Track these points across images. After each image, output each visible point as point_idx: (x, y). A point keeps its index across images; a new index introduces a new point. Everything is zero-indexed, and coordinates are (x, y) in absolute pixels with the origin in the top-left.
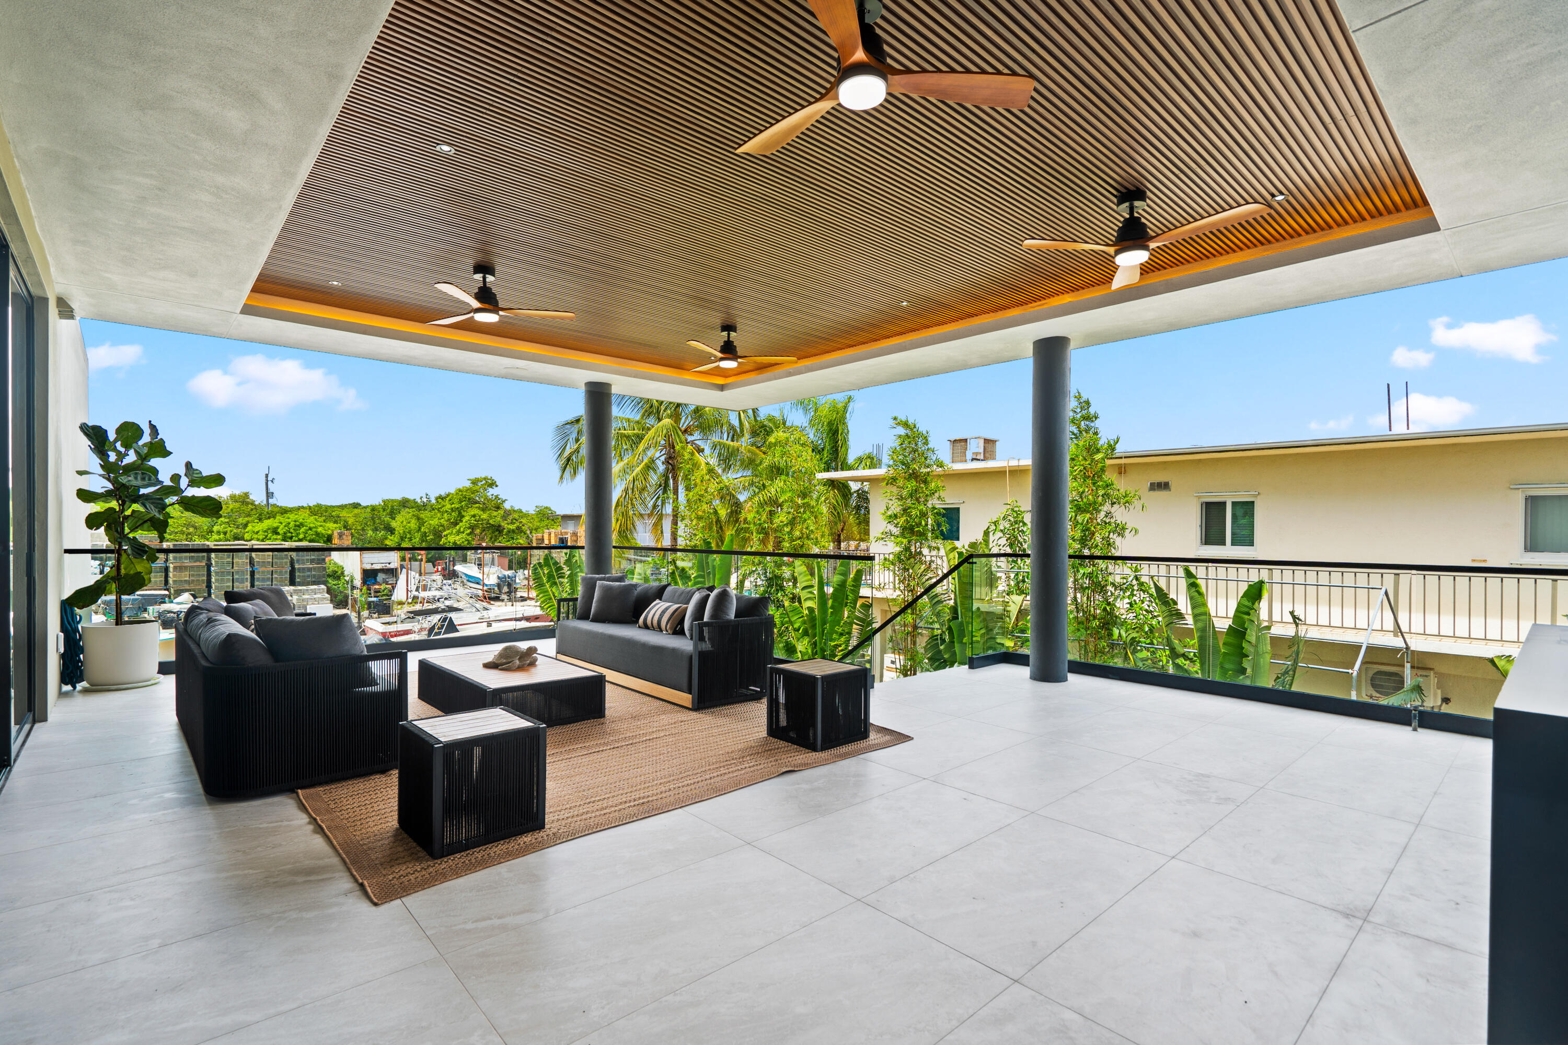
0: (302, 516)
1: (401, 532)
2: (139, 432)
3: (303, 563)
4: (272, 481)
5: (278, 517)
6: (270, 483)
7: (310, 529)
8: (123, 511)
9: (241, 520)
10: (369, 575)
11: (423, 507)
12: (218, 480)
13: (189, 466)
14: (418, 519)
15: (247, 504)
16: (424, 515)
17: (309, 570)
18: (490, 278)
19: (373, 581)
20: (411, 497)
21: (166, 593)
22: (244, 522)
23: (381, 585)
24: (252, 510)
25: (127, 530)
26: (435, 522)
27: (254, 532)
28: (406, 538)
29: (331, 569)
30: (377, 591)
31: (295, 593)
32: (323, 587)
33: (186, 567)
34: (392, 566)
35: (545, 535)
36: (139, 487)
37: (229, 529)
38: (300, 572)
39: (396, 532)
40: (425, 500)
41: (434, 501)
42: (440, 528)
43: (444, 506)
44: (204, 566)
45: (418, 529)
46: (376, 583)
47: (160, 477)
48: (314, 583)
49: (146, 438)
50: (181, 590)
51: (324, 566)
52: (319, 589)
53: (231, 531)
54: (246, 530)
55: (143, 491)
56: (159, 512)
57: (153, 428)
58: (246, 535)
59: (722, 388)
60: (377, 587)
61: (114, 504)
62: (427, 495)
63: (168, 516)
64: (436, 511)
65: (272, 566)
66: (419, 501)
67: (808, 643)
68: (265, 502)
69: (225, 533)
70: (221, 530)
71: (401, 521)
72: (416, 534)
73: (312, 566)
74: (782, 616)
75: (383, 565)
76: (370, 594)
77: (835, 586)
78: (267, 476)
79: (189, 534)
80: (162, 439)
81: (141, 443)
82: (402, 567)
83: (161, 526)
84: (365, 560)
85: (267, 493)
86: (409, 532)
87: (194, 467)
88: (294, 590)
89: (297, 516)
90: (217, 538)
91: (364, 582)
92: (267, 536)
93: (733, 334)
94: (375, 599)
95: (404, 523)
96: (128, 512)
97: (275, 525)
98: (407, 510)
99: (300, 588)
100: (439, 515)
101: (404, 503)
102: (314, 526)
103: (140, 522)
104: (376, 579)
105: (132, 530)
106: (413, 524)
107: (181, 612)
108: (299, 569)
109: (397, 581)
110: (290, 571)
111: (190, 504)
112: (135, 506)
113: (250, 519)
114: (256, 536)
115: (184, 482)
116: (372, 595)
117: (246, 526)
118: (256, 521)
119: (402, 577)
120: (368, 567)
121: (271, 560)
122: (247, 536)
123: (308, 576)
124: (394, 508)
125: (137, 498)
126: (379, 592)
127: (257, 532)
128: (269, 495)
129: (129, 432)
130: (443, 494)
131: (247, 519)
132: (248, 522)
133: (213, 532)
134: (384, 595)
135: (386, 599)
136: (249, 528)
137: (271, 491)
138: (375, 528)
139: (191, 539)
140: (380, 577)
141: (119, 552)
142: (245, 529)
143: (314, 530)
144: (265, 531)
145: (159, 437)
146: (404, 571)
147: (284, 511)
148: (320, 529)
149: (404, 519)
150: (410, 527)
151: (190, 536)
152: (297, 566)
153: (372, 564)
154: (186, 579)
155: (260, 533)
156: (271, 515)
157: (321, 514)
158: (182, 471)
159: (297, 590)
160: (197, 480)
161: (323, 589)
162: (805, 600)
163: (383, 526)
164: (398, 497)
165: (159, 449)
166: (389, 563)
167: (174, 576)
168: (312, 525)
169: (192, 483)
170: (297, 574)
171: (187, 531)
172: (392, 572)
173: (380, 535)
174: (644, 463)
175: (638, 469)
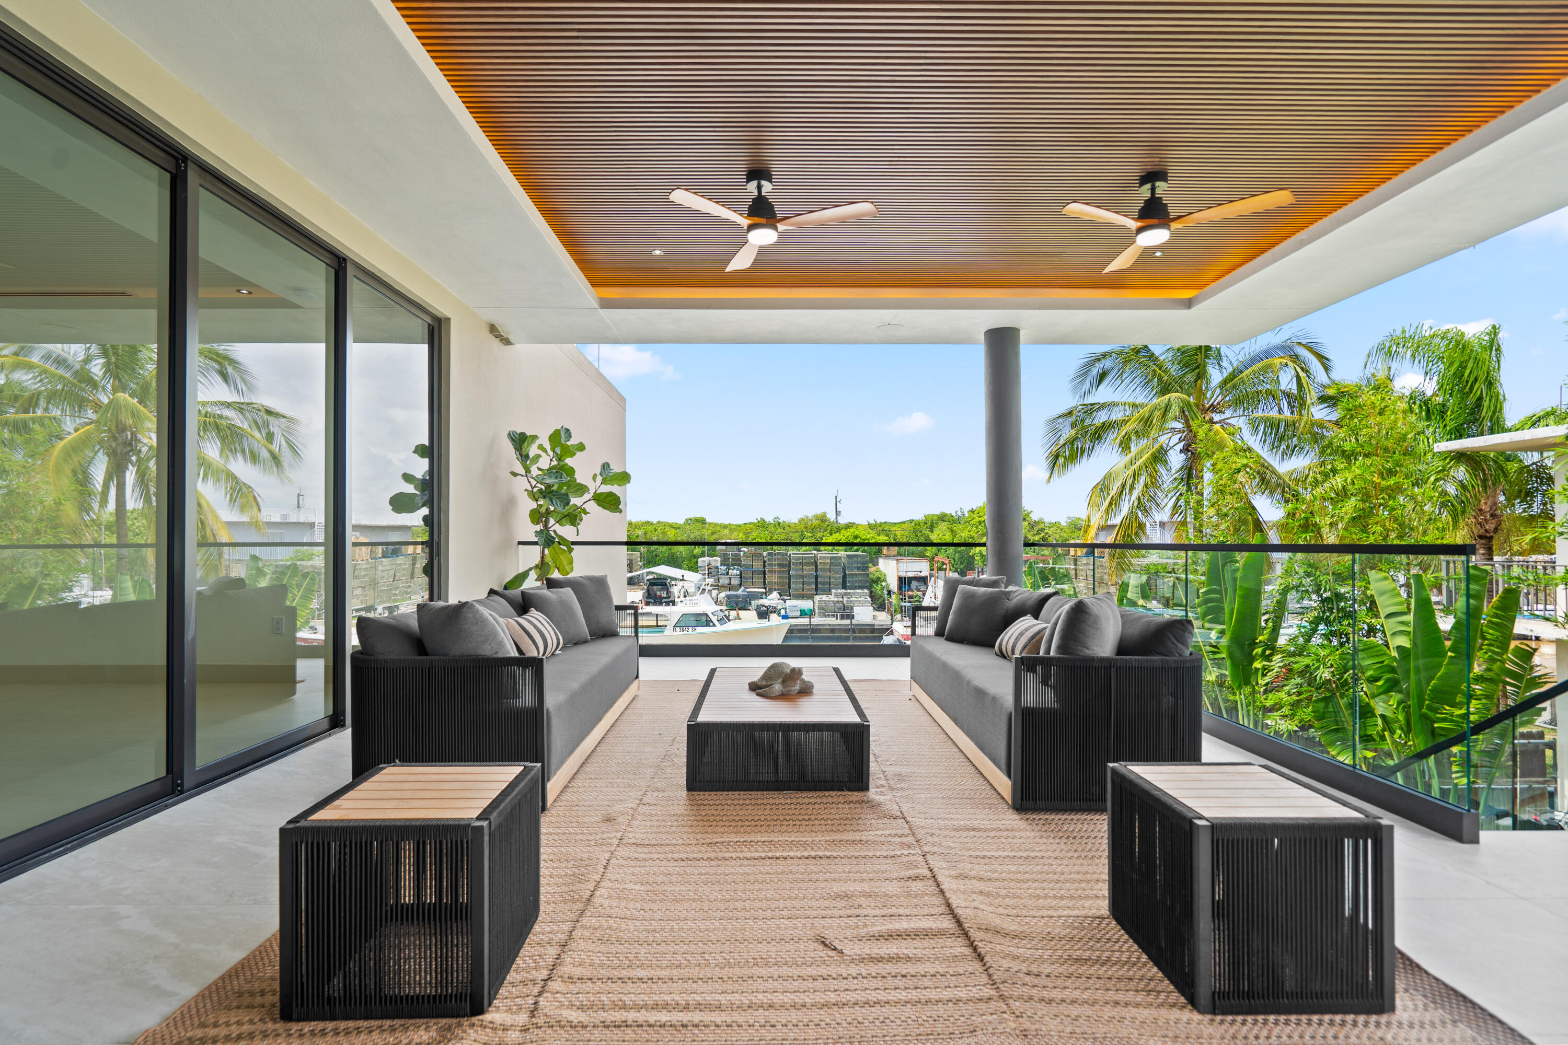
0: (860, 531)
3: (852, 570)
4: (841, 502)
5: (842, 532)
6: (839, 503)
10: (904, 582)
11: (957, 520)
14: (952, 531)
16: (956, 528)
17: (857, 575)
18: (767, 187)
19: (907, 588)
20: (948, 512)
21: (764, 590)
22: (821, 535)
23: (914, 591)
24: (824, 525)
29: (874, 575)
30: (910, 597)
32: (866, 591)
34: (923, 574)
38: (850, 577)
40: (959, 514)
46: (910, 589)
48: (860, 588)
51: (871, 572)
52: (864, 593)
59: (1189, 303)
60: (910, 593)
62: (961, 509)
64: (968, 523)
65: (830, 572)
66: (954, 514)
67: (1399, 704)
68: (834, 520)
71: (938, 533)
73: (858, 572)
74: (1344, 656)
75: (915, 573)
76: (904, 599)
77: (1459, 614)
78: (838, 498)
82: (931, 575)
84: (900, 569)
85: (836, 512)
89: (857, 530)
91: (900, 588)
93: (1161, 186)
94: (908, 604)
95: (941, 535)
97: (839, 539)
98: (944, 523)
99: (850, 591)
100: (969, 528)
104: (909, 586)
106: (948, 537)
108: (850, 574)
109: (926, 587)
110: (843, 576)
116: (906, 600)
118: (826, 535)
119: (930, 584)
120: (903, 575)
121: (831, 567)
123: (856, 581)
124: (932, 523)
126: (912, 597)
128: (838, 513)
130: (974, 508)
132: (823, 536)
134: (915, 600)
135: (917, 604)
137: (839, 510)
140: (914, 584)
146: (933, 579)
147: (847, 527)
149: (943, 531)
152: (848, 572)
153: (907, 572)
154: (775, 581)
156: (838, 530)
157: (877, 528)
159: (848, 593)
161: (867, 593)
162: (1394, 634)
164: (937, 511)
166: (921, 572)
170: (848, 579)
172: (924, 580)
174: (1150, 452)
175: (1141, 460)
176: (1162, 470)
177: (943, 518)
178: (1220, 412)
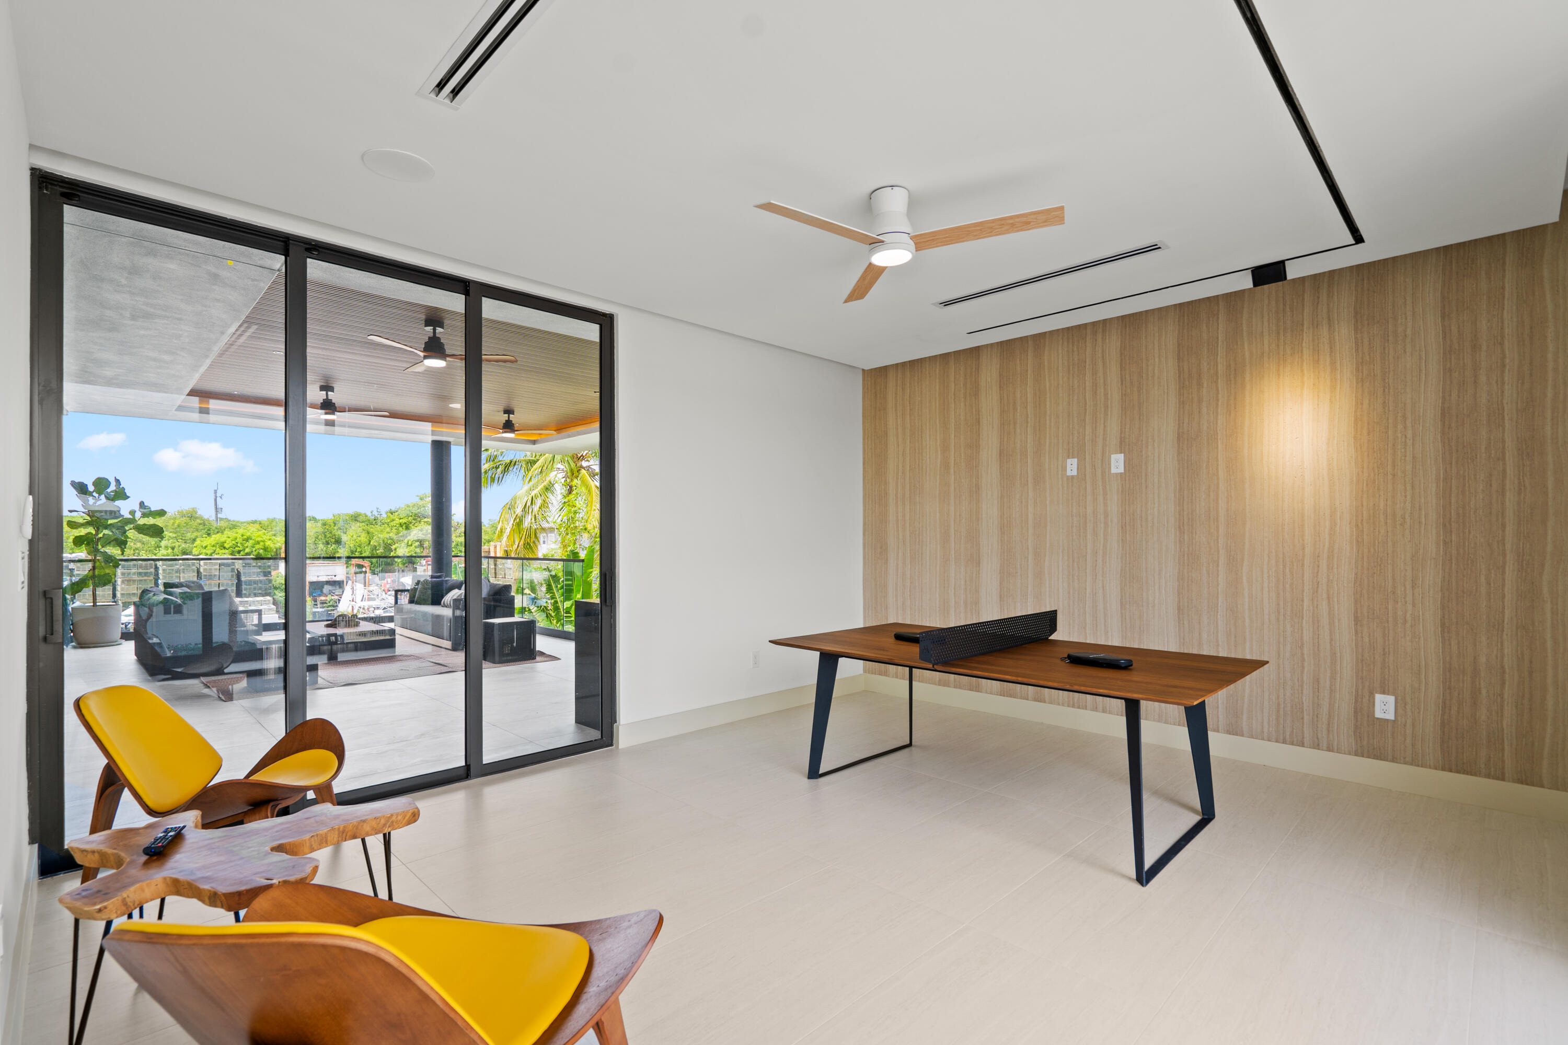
0: (253, 531)
1: (352, 545)
2: (108, 484)
3: (250, 576)
4: (221, 497)
5: (226, 532)
6: (218, 499)
7: (258, 543)
8: (97, 534)
9: (189, 536)
10: (315, 587)
11: (374, 521)
12: (162, 513)
13: (142, 504)
14: (369, 532)
15: (196, 518)
16: (372, 529)
17: (256, 582)
19: (319, 593)
22: (193, 537)
23: (327, 596)
24: (200, 524)
25: (100, 547)
26: (384, 536)
27: (202, 546)
28: (356, 551)
29: (278, 582)
30: (323, 603)
31: (241, 604)
32: (268, 598)
33: (134, 581)
34: (337, 579)
35: (491, 548)
36: (107, 520)
37: (177, 544)
38: (247, 585)
39: (347, 546)
40: (375, 513)
41: (384, 515)
42: (389, 542)
43: (393, 520)
44: (151, 580)
45: (368, 542)
46: (322, 594)
47: (122, 513)
48: (260, 595)
49: (113, 487)
50: (129, 602)
51: (270, 578)
52: (265, 601)
53: (179, 546)
54: (195, 545)
55: (110, 522)
56: (122, 535)
57: (118, 481)
58: (195, 549)
59: (534, 442)
60: (323, 598)
61: (91, 530)
62: (378, 509)
63: (127, 537)
64: (386, 525)
65: (219, 579)
66: (369, 514)
68: (213, 518)
69: (173, 548)
70: (169, 545)
71: (352, 535)
72: (366, 548)
73: (258, 578)
75: (329, 577)
76: (317, 605)
78: (216, 492)
79: (137, 549)
80: (123, 488)
81: (109, 490)
82: (348, 578)
83: (122, 544)
85: (216, 508)
86: (360, 546)
87: (146, 504)
88: (240, 602)
89: (245, 531)
90: (165, 553)
91: (311, 594)
92: (215, 551)
94: (323, 610)
95: (355, 537)
96: (100, 535)
97: (223, 540)
98: (358, 524)
99: (246, 599)
100: (388, 529)
101: (356, 517)
102: (262, 539)
103: (108, 542)
104: (322, 591)
105: (103, 547)
106: (364, 538)
107: (129, 623)
108: (245, 582)
109: (343, 592)
110: (237, 584)
111: (141, 529)
112: (106, 532)
113: (199, 534)
114: (204, 551)
115: (138, 515)
116: (319, 606)
117: (194, 540)
118: (204, 536)
119: (348, 589)
120: (314, 579)
121: (217, 573)
122: (195, 551)
123: (255, 589)
124: (345, 522)
125: (106, 527)
126: (326, 603)
127: (206, 547)
128: (218, 510)
129: (101, 484)
130: (393, 509)
131: (195, 534)
132: (197, 537)
133: (161, 547)
134: (330, 606)
135: (332, 610)
136: (198, 542)
137: (220, 507)
138: (326, 542)
139: (139, 554)
140: (327, 589)
141: (94, 561)
142: (193, 543)
143: (262, 543)
144: (213, 546)
145: (121, 487)
146: (350, 582)
147: (233, 526)
148: (268, 543)
149: (354, 533)
150: (360, 541)
151: (137, 551)
152: (243, 579)
153: (318, 576)
154: (134, 592)
155: (208, 547)
156: (220, 531)
157: (272, 528)
158: (137, 507)
159: (243, 602)
160: (148, 513)
161: (269, 601)
163: (334, 540)
164: (349, 511)
165: (121, 494)
166: (335, 576)
167: (122, 589)
168: (259, 539)
169: (144, 515)
170: (244, 587)
171: (135, 546)
172: (339, 584)
173: (331, 549)
174: (543, 484)
175: (537, 490)
176: (550, 495)
177: (355, 518)
178: (588, 461)
